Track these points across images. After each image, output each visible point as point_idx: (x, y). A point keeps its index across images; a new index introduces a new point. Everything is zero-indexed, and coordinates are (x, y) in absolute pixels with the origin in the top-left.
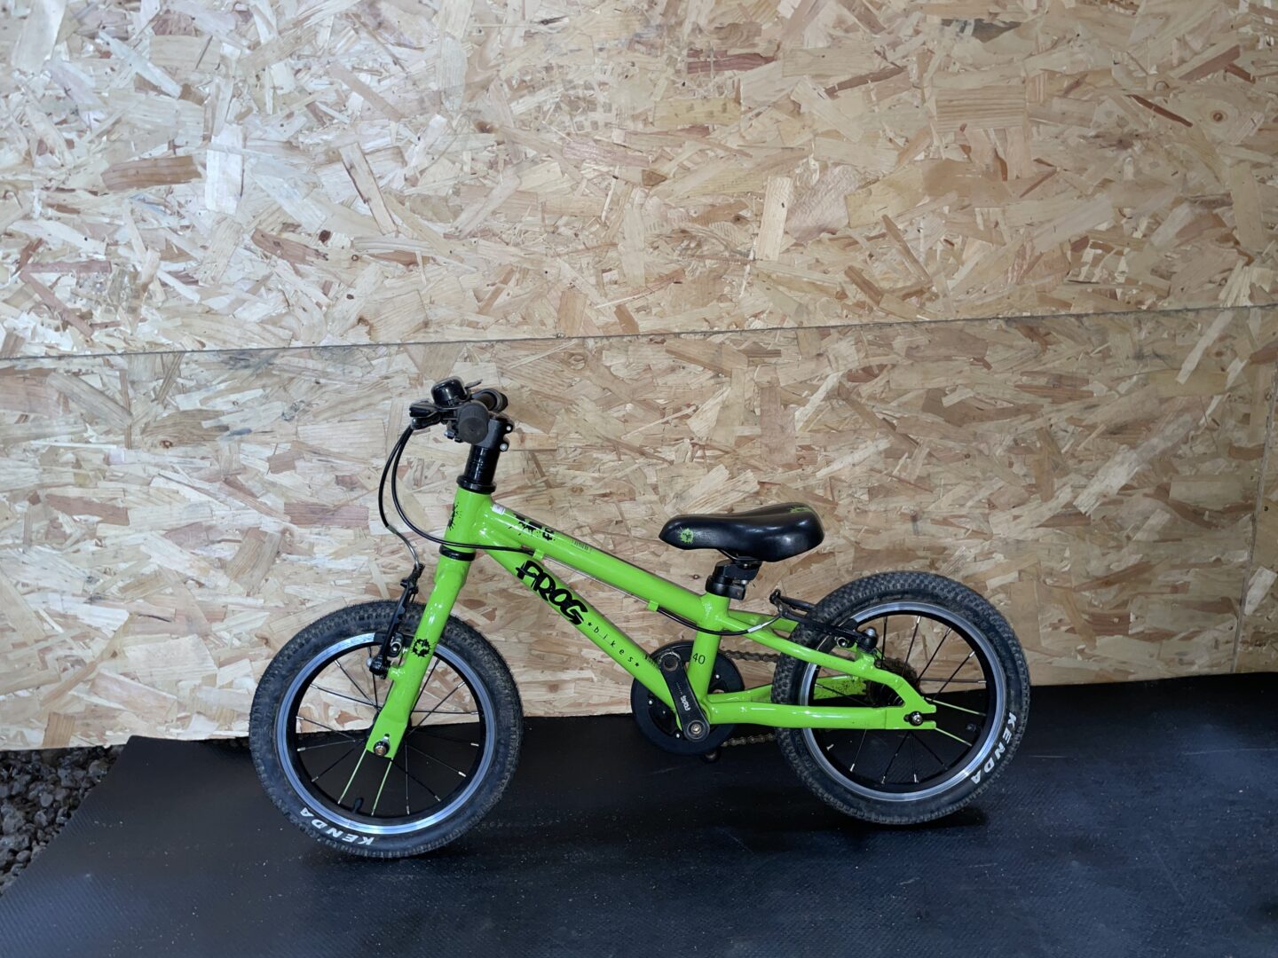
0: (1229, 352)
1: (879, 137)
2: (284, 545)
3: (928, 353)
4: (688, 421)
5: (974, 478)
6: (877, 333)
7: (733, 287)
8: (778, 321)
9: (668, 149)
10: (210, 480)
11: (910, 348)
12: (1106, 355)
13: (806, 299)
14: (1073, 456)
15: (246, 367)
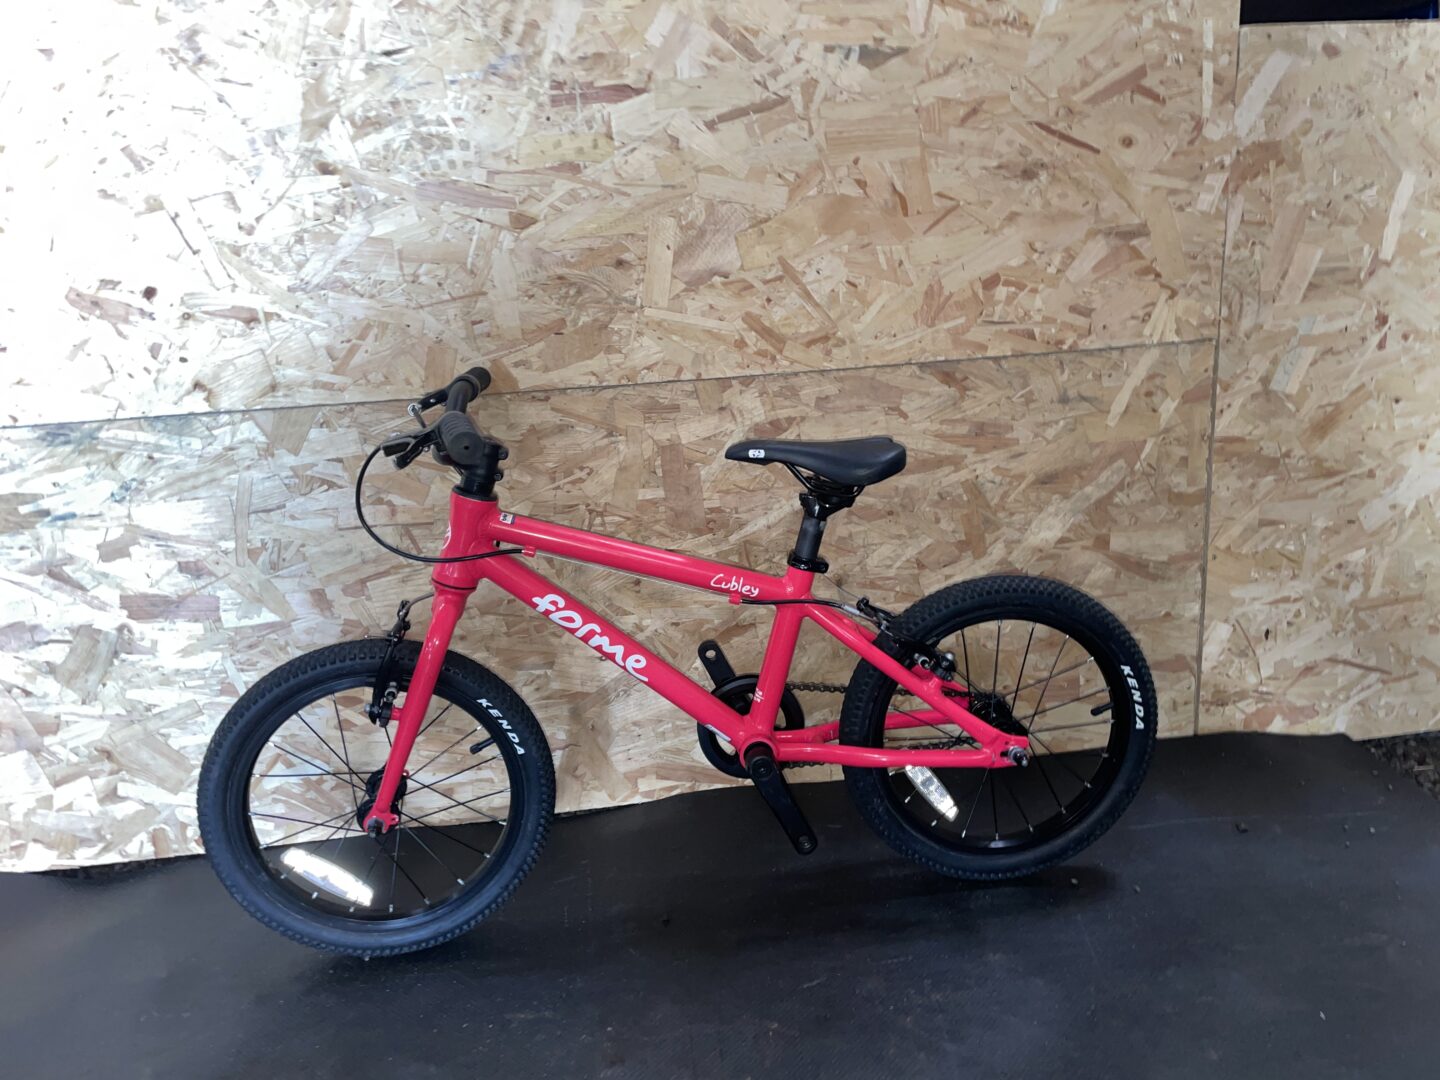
0: (1159, 393)
1: (767, 172)
2: (123, 643)
3: (838, 403)
4: (582, 485)
5: (899, 537)
6: (782, 383)
7: (621, 337)
8: (674, 373)
9: (536, 189)
10: (32, 572)
11: (819, 399)
12: (1029, 399)
13: (702, 349)
14: (1004, 509)
15: (67, 443)
